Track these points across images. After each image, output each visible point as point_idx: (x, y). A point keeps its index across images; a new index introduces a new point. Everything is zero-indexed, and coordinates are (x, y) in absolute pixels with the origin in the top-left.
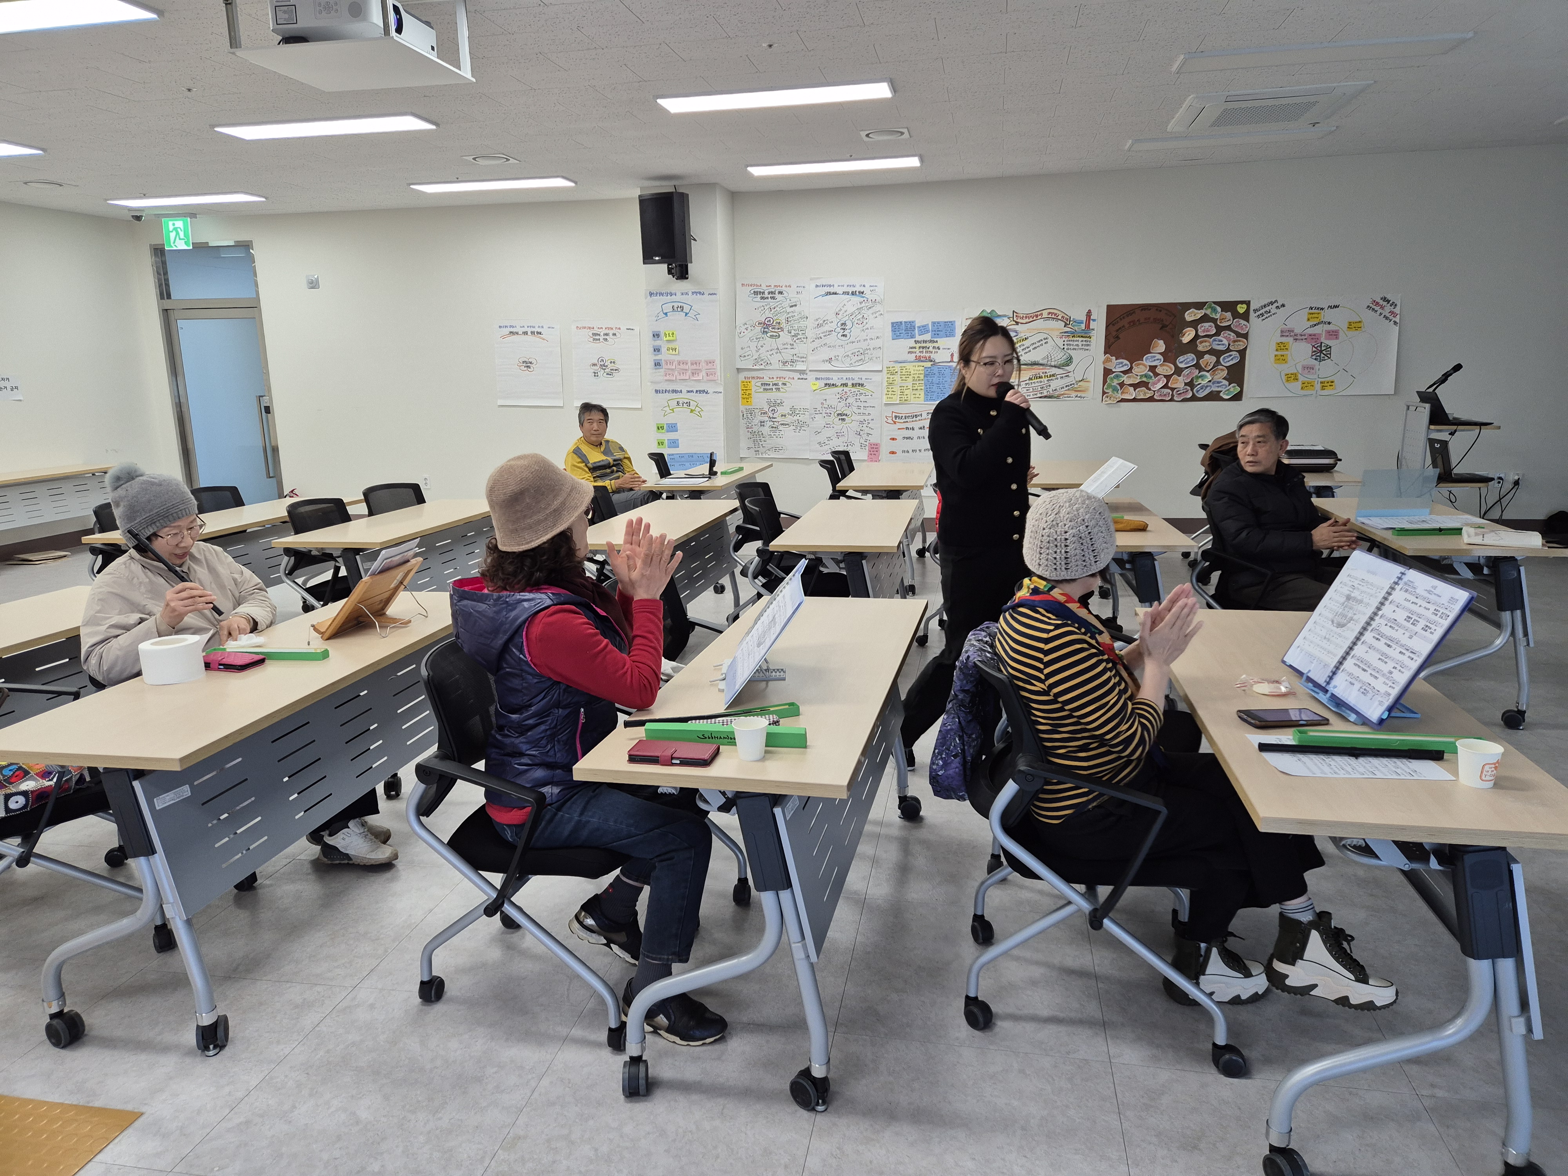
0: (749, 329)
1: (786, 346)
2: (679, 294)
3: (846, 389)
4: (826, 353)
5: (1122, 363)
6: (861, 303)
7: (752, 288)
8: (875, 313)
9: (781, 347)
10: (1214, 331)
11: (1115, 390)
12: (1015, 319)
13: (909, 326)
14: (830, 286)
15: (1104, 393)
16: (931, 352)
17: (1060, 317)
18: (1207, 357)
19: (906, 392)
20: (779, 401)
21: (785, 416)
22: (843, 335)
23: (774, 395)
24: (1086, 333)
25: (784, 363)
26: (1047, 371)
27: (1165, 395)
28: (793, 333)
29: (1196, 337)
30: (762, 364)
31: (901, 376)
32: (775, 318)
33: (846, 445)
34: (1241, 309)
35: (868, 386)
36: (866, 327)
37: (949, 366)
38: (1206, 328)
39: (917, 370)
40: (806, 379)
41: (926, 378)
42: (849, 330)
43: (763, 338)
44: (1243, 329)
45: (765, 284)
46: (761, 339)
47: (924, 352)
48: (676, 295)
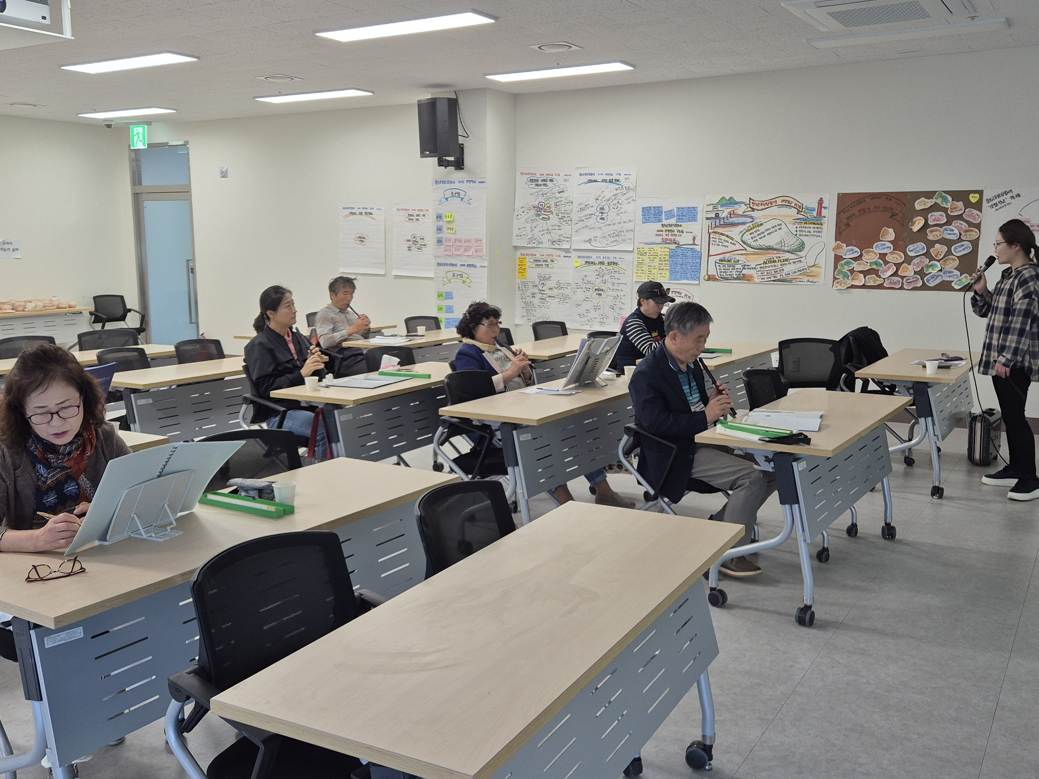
0: (525, 213)
1: (554, 228)
2: (457, 182)
3: (603, 267)
4: (587, 235)
5: (852, 250)
6: (617, 190)
7: (529, 176)
8: (628, 199)
9: (550, 228)
10: (945, 220)
11: (846, 276)
12: (751, 206)
13: (657, 211)
14: (591, 174)
15: (835, 278)
16: (676, 235)
17: (793, 205)
18: (937, 246)
19: (654, 271)
20: (547, 276)
21: (552, 289)
22: (602, 219)
23: (544, 271)
24: (818, 220)
25: (553, 242)
26: (781, 255)
27: (895, 283)
28: (560, 215)
29: (926, 225)
30: (534, 243)
31: (650, 257)
32: (546, 202)
33: (602, 317)
34: (974, 198)
35: (621, 265)
36: (620, 211)
37: (691, 249)
38: (937, 217)
39: (663, 252)
40: (570, 257)
41: (671, 259)
42: (607, 214)
43: (536, 220)
44: (974, 218)
45: (539, 171)
46: (535, 221)
47: (670, 235)
48: (454, 183)
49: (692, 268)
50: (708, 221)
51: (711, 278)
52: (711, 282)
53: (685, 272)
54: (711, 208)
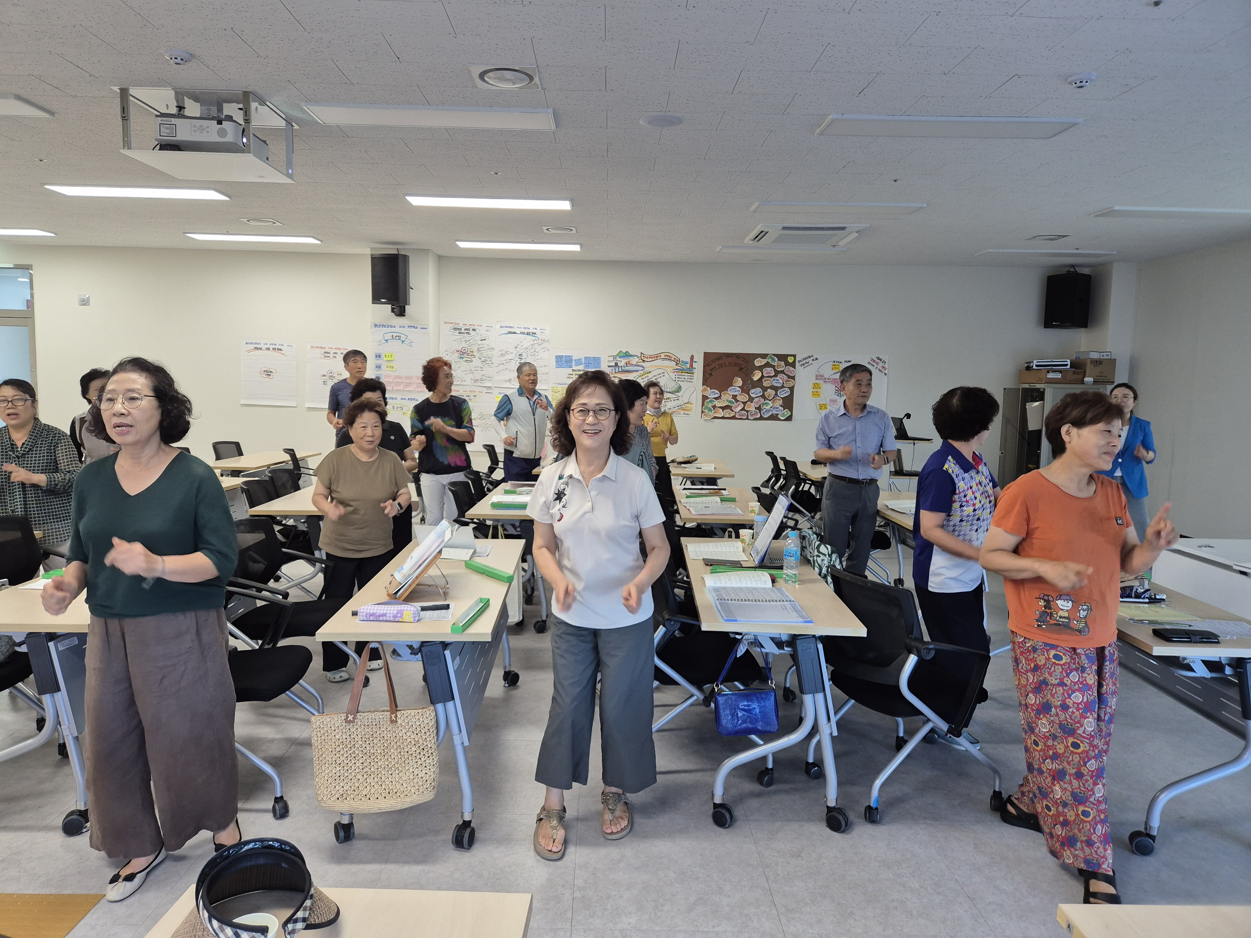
2: (396, 327)
4: (507, 375)
5: (714, 392)
6: (533, 341)
7: (453, 325)
8: (544, 348)
10: (774, 374)
11: (710, 410)
12: (642, 358)
13: (568, 359)
14: (511, 327)
15: (703, 412)
17: (673, 359)
18: (769, 390)
24: (690, 371)
25: (475, 381)
27: (743, 415)
28: (483, 359)
29: (762, 377)
32: (469, 348)
34: (790, 360)
38: (769, 371)
40: (492, 393)
43: (459, 362)
44: (791, 373)
45: (463, 321)
48: (393, 327)
54: (611, 359)
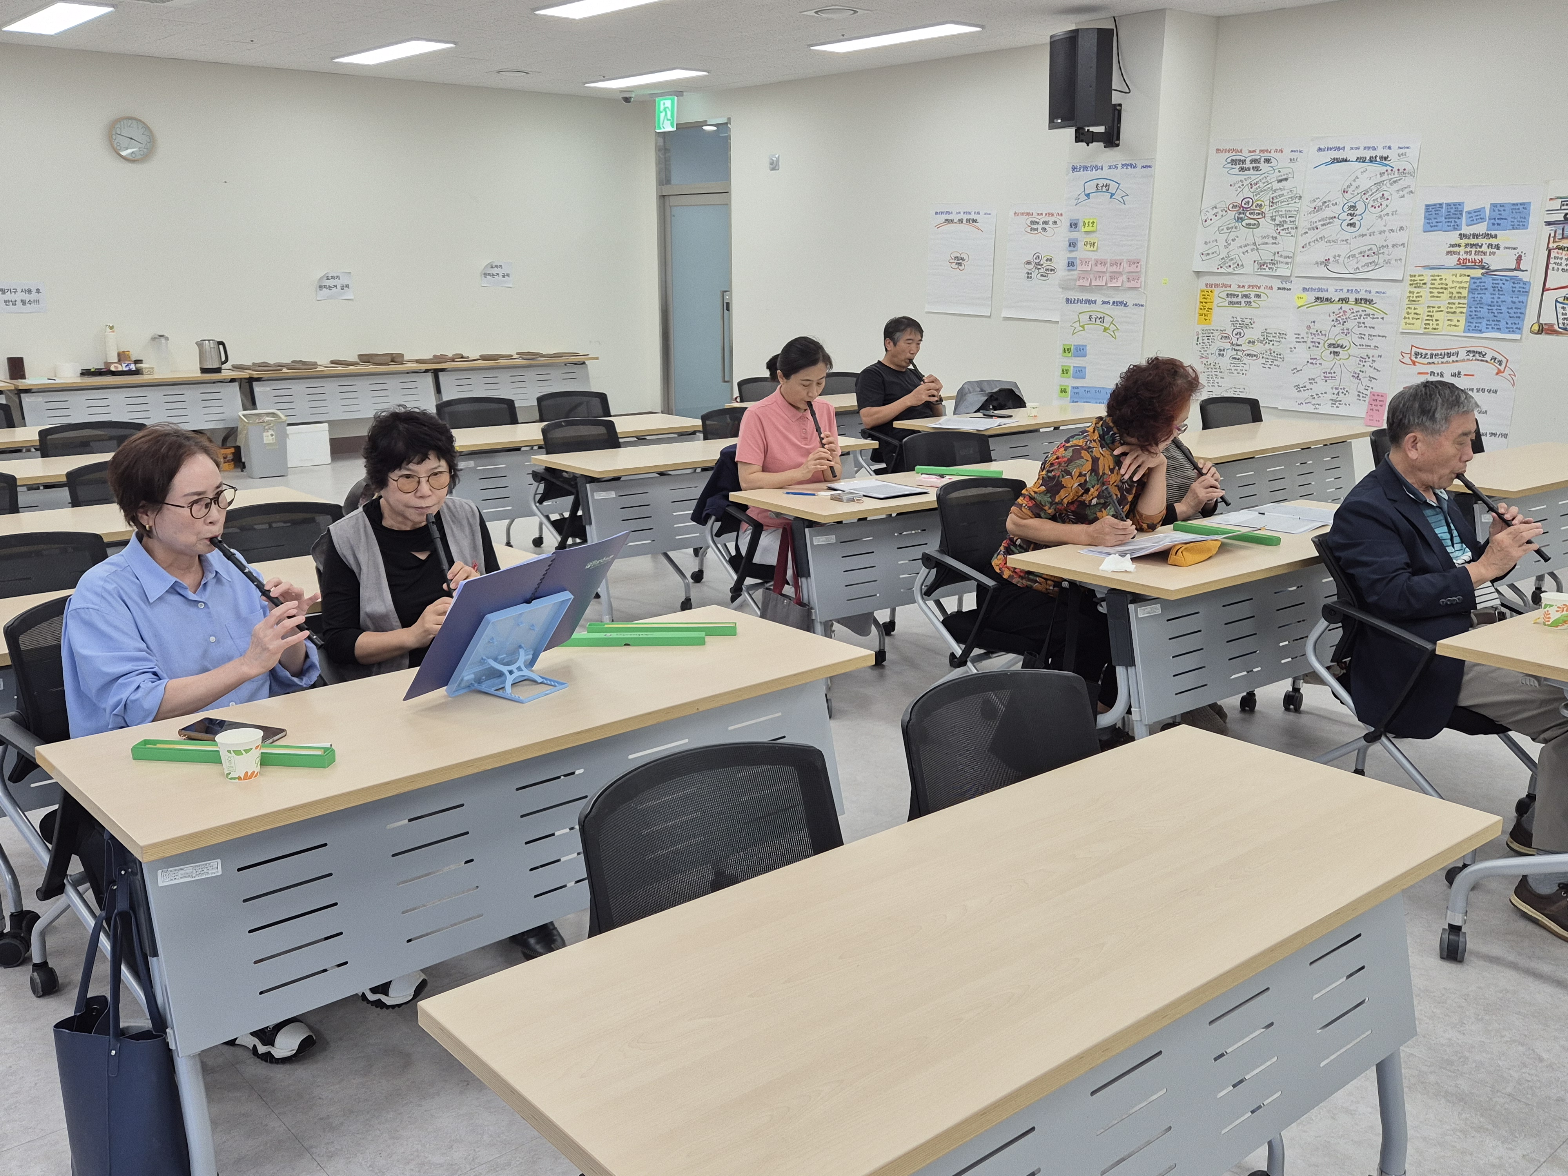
0: (1219, 216)
1: (1266, 240)
2: (1105, 168)
3: (1346, 307)
4: (1320, 252)
6: (1382, 174)
7: (1231, 154)
8: (1402, 190)
9: (1259, 241)
13: (1453, 211)
14: (1338, 149)
16: (1485, 253)
19: (1437, 316)
20: (1247, 321)
21: (1253, 342)
22: (1350, 225)
23: (1241, 312)
25: (1262, 265)
28: (1278, 219)
30: (1230, 266)
31: (1432, 290)
32: (1256, 198)
33: (1336, 392)
35: (1379, 304)
36: (1385, 212)
37: (1512, 277)
39: (1458, 282)
40: (1290, 289)
41: (1471, 295)
42: (1360, 217)
43: (1236, 228)
45: (1247, 148)
46: (1234, 229)
47: (1473, 252)
48: (1102, 169)
49: (1510, 311)
50: (1549, 227)
51: (1543, 329)
52: (1543, 337)
53: (1495, 319)
54: (1557, 204)
